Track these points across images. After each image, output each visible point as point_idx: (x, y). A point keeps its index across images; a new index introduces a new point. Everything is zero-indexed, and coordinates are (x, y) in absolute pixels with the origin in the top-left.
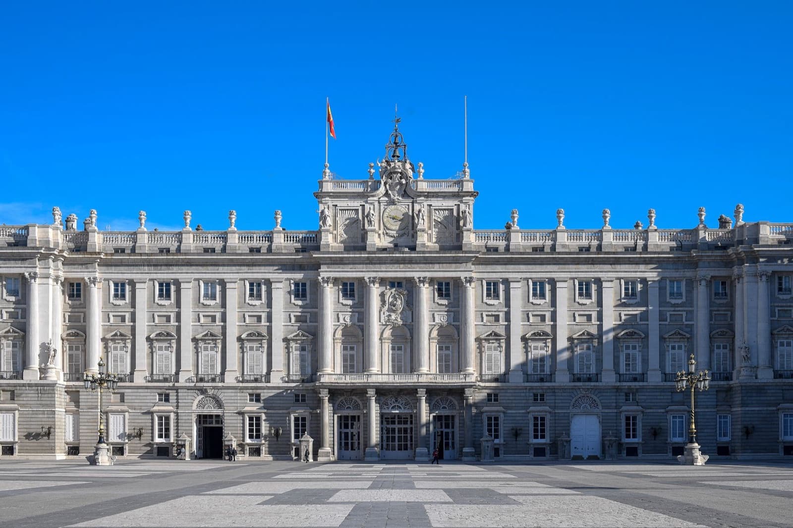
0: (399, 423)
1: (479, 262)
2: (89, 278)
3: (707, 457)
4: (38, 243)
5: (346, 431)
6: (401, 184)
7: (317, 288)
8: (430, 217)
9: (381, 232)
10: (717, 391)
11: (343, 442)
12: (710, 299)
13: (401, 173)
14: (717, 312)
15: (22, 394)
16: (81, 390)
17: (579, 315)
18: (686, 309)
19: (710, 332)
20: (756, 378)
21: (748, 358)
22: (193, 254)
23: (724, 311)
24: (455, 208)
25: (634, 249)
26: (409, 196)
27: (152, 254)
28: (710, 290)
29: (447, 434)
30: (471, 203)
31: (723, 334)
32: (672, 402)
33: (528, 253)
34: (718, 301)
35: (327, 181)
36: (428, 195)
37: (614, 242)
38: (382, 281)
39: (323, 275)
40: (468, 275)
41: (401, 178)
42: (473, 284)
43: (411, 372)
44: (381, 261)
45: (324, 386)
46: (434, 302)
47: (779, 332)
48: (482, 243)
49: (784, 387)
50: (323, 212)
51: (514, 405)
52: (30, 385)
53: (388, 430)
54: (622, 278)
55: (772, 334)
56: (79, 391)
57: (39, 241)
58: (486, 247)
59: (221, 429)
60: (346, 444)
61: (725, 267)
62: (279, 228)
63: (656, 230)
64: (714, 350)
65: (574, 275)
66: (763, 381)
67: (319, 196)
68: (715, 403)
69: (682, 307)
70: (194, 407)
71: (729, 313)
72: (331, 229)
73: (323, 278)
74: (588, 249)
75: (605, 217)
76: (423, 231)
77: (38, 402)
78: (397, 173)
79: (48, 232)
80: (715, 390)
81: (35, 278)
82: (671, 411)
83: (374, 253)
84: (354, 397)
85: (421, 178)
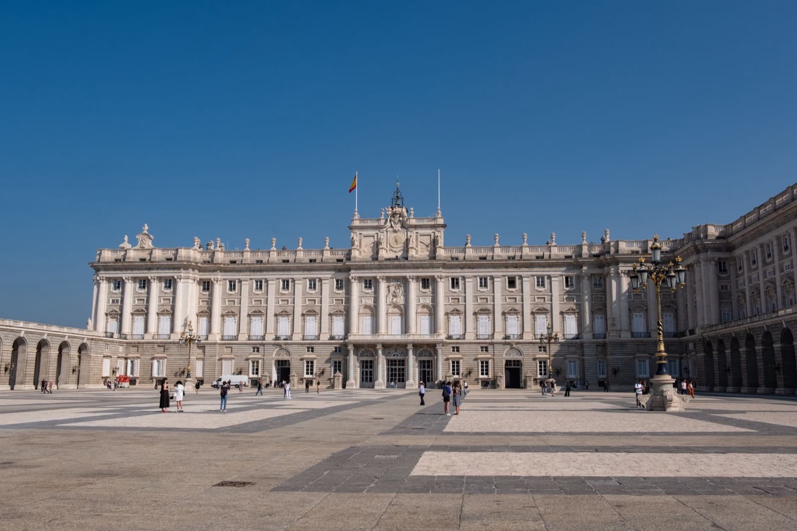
0: (399, 365)
1: (445, 266)
2: (214, 279)
3: (560, 388)
4: (183, 258)
5: (367, 370)
6: (400, 221)
7: (349, 282)
8: (417, 240)
9: (388, 249)
10: (597, 346)
11: (364, 377)
12: (591, 288)
13: (400, 214)
14: (596, 296)
15: (169, 348)
16: (206, 345)
17: (509, 298)
18: (577, 294)
19: (592, 308)
20: (620, 337)
21: (614, 324)
22: (276, 264)
23: (601, 295)
24: (432, 234)
25: (543, 257)
26: (404, 228)
27: (251, 264)
28: (591, 282)
29: (429, 372)
30: (442, 231)
31: (600, 310)
32: (569, 352)
33: (477, 261)
34: (596, 289)
35: (356, 220)
36: (416, 227)
37: (530, 253)
38: (388, 279)
39: (352, 275)
40: (439, 274)
41: (400, 217)
42: (443, 280)
43: (405, 333)
44: (387, 267)
45: (350, 343)
46: (420, 291)
47: (634, 308)
48: (449, 254)
49: (638, 343)
50: (353, 238)
51: (468, 354)
52: (174, 343)
53: (392, 370)
54: (535, 275)
55: (629, 309)
56: (205, 346)
57: (184, 257)
58: (451, 258)
59: (289, 368)
60: (367, 378)
61: (600, 267)
62: (327, 248)
63: (555, 246)
64: (594, 320)
65: (505, 274)
66: (625, 339)
67: (351, 228)
68: (596, 353)
69: (573, 292)
70: (274, 355)
71: (604, 297)
72: (358, 248)
73: (352, 277)
74: (514, 258)
75: (524, 239)
76: (412, 248)
77: (179, 353)
78: (397, 214)
79: (189, 252)
80: (596, 344)
81: (180, 279)
82: (568, 358)
83: (382, 261)
84: (370, 349)
85: (412, 216)
